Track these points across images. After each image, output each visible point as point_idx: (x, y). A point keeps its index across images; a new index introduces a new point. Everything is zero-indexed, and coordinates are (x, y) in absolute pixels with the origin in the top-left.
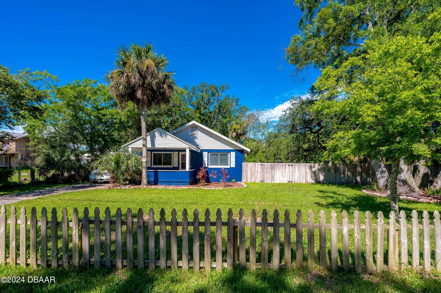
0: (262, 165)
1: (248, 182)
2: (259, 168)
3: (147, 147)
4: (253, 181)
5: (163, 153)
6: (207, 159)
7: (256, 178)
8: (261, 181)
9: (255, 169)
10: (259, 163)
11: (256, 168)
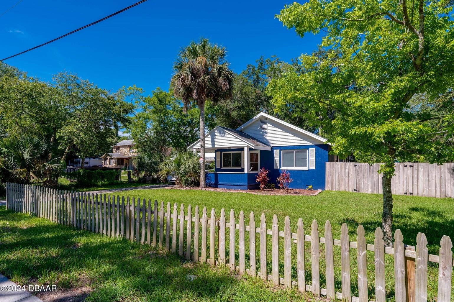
0: (355, 166)
1: (334, 190)
2: (352, 170)
3: (205, 147)
4: (342, 189)
5: (232, 152)
6: (279, 159)
7: (347, 186)
8: (355, 190)
9: (345, 172)
10: (352, 163)
11: (347, 170)
